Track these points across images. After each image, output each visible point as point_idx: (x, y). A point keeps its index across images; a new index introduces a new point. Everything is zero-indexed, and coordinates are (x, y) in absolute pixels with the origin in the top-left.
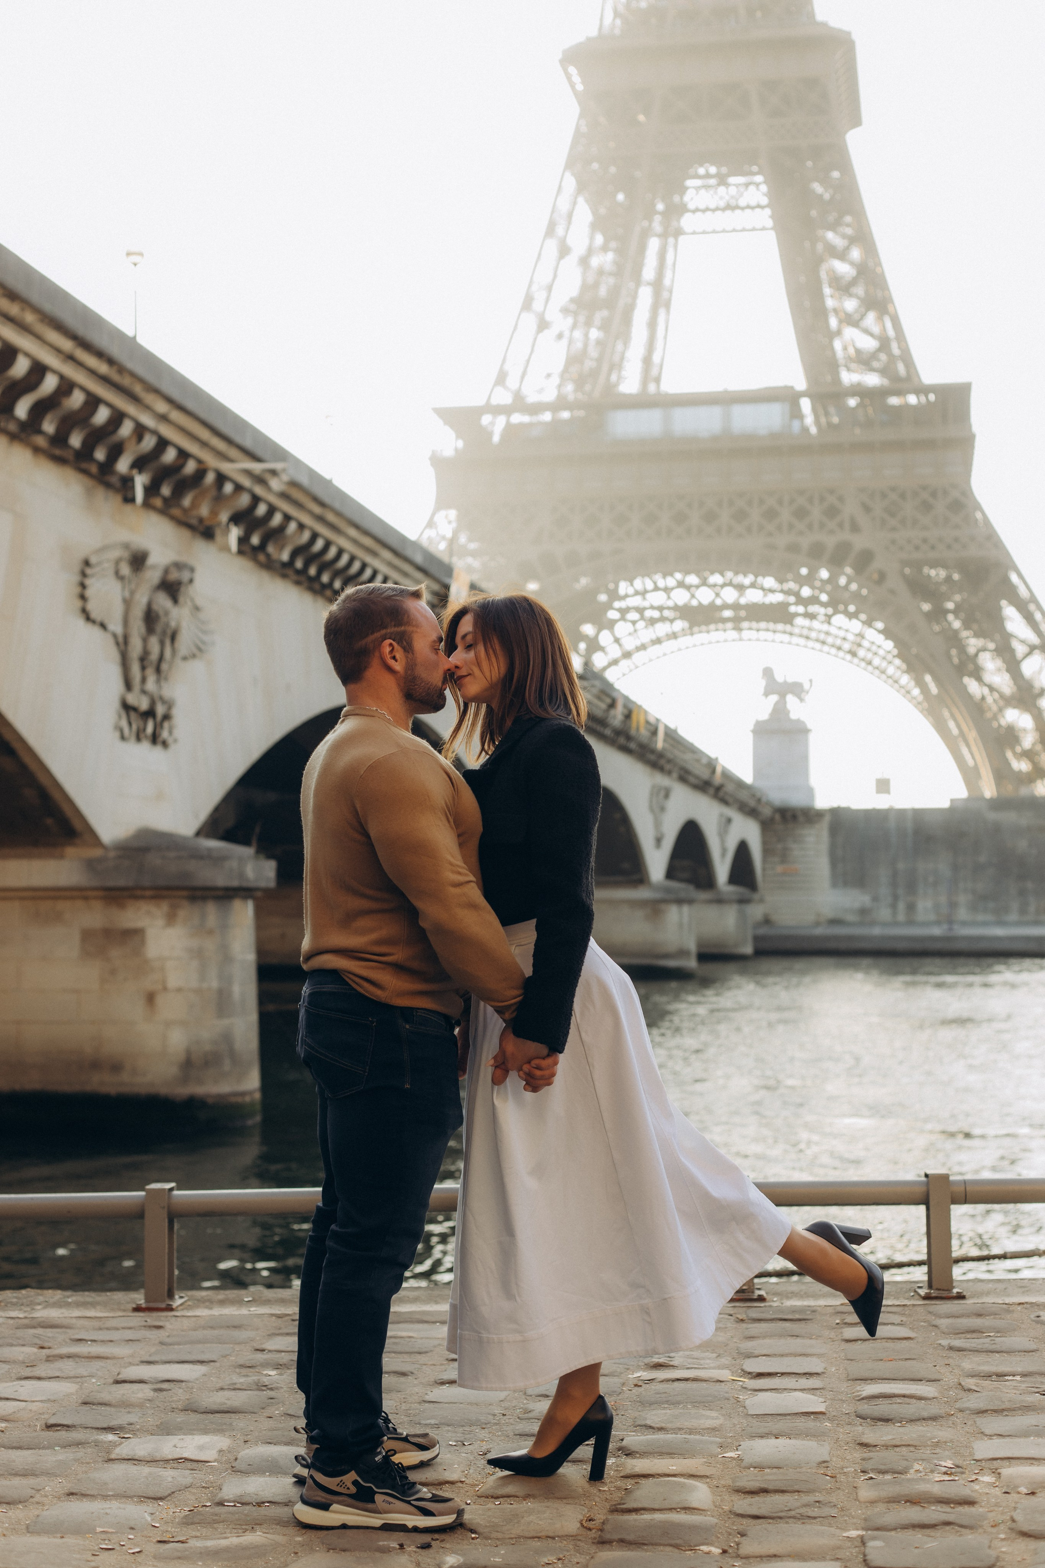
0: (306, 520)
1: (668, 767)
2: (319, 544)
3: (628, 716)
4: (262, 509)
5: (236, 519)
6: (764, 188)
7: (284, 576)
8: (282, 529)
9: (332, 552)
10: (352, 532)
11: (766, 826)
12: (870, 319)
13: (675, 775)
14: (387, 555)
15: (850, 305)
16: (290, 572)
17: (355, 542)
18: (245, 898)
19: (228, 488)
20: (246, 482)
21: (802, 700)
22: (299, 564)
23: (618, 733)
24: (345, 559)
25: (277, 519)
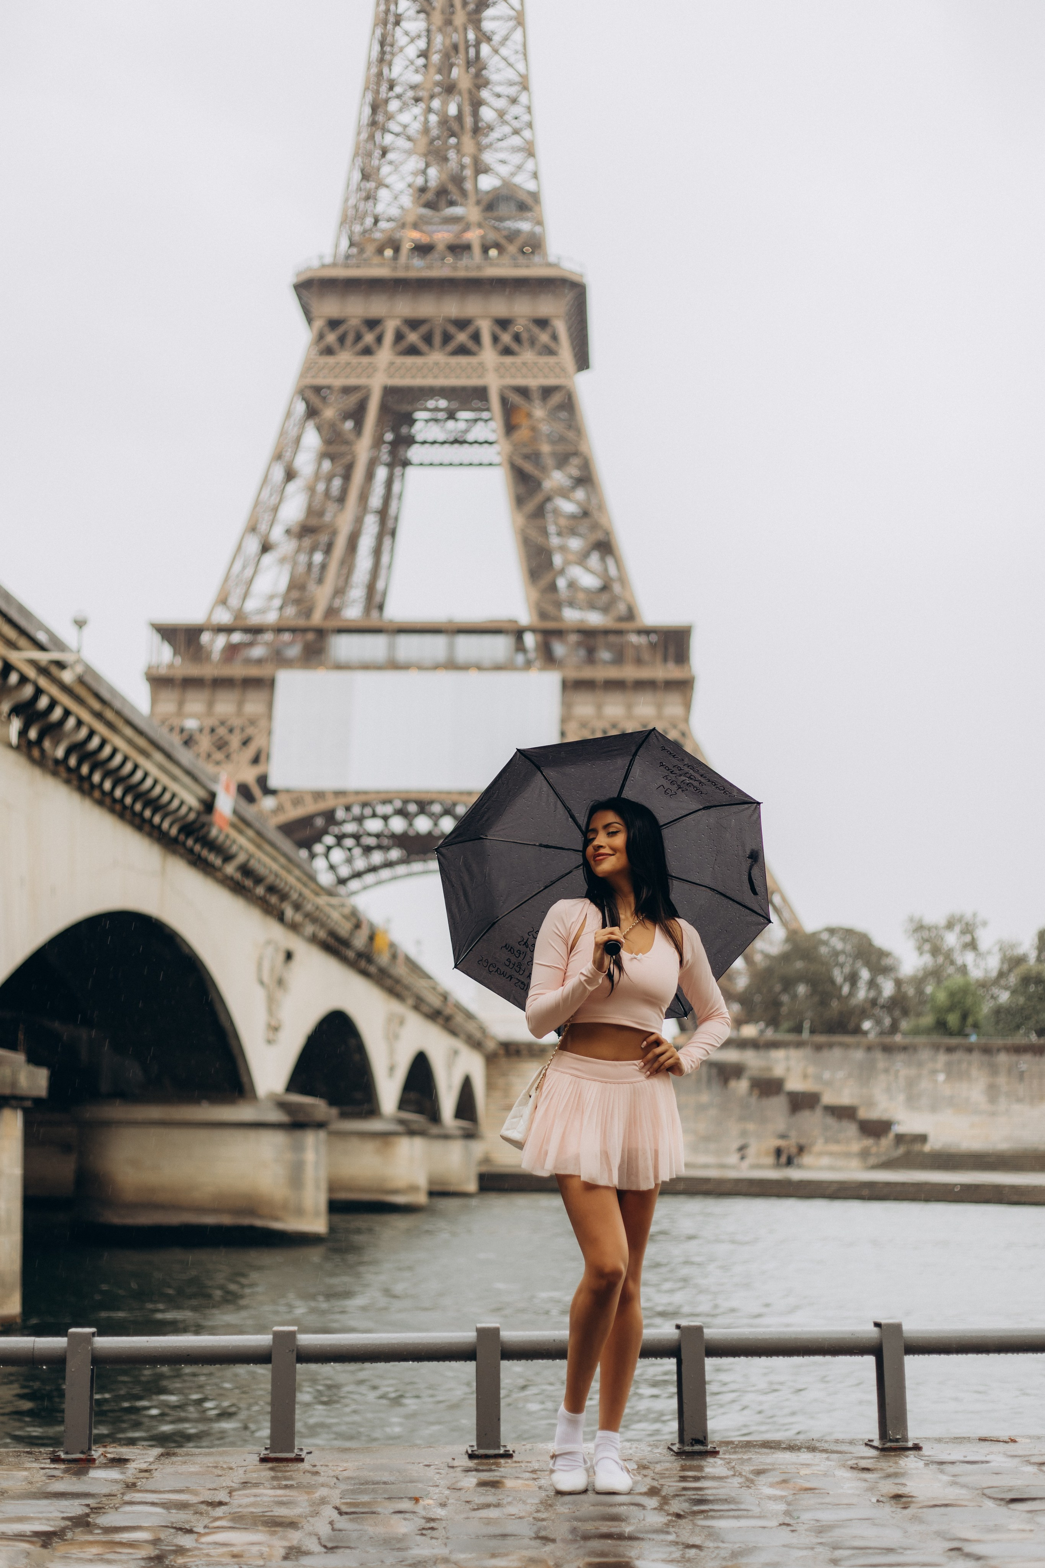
0: (86, 716)
1: (405, 993)
2: (95, 742)
3: (372, 938)
4: (43, 702)
5: (16, 710)
6: (492, 424)
7: (55, 774)
8: (59, 724)
9: (107, 751)
10: (128, 732)
11: (491, 1059)
12: (594, 560)
13: (411, 1001)
14: (158, 757)
15: (575, 544)
16: (62, 770)
17: (130, 742)
18: (15, 1108)
19: (14, 678)
20: (31, 673)
22: (72, 762)
23: (360, 955)
24: (118, 759)
25: (57, 713)
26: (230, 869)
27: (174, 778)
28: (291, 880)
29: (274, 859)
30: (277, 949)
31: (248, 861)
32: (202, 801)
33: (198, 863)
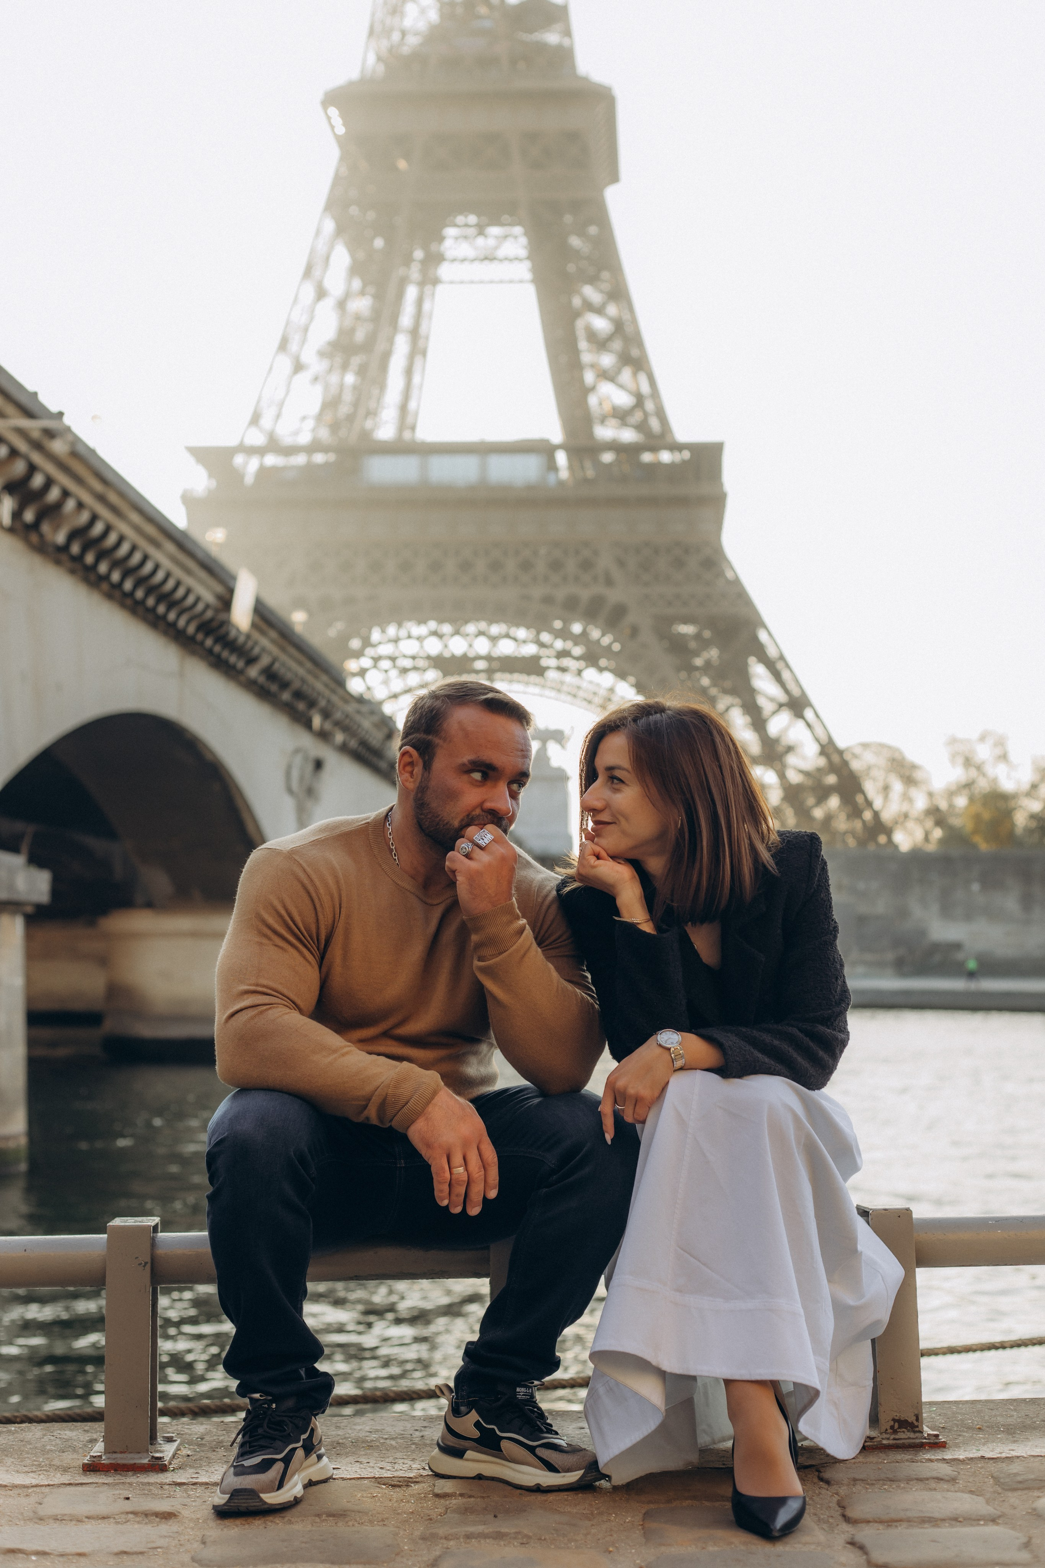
0: (87, 498)
2: (98, 528)
4: (38, 481)
5: (10, 487)
6: (523, 240)
7: (58, 562)
8: (58, 506)
9: (112, 538)
10: (135, 517)
12: (626, 375)
14: (170, 547)
15: (607, 360)
16: (64, 557)
17: (137, 529)
18: (14, 913)
19: (3, 451)
20: (22, 446)
21: (563, 747)
22: (75, 549)
24: (125, 549)
25: (54, 494)
26: (253, 672)
27: (188, 572)
28: (319, 686)
29: (300, 664)
30: (306, 758)
31: (272, 664)
32: (219, 597)
33: (219, 665)
